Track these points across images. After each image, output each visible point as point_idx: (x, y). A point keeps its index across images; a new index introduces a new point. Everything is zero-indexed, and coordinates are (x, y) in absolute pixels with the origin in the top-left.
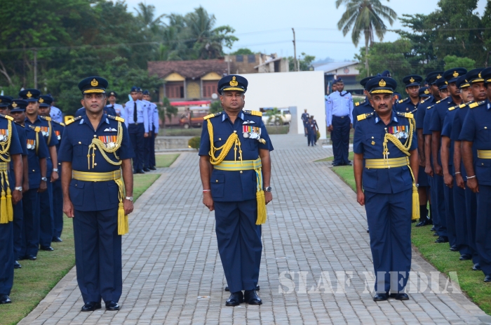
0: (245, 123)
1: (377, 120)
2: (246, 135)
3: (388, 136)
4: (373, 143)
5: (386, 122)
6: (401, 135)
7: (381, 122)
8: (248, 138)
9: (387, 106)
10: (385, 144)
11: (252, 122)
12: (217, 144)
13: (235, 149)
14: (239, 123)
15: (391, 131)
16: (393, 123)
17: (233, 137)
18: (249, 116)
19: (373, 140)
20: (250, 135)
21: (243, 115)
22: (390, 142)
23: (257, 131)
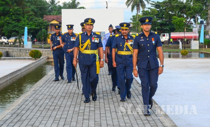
0: (93, 36)
1: (123, 37)
2: (93, 41)
3: (126, 44)
4: (121, 45)
5: (126, 38)
6: (131, 43)
7: (124, 38)
8: (94, 42)
9: (126, 33)
10: (125, 46)
11: (96, 36)
12: (82, 43)
13: (88, 45)
14: (91, 36)
15: (127, 42)
16: (128, 39)
17: (88, 41)
18: (95, 34)
19: (121, 44)
20: (95, 41)
21: (93, 33)
22: (127, 46)
23: (98, 40)
